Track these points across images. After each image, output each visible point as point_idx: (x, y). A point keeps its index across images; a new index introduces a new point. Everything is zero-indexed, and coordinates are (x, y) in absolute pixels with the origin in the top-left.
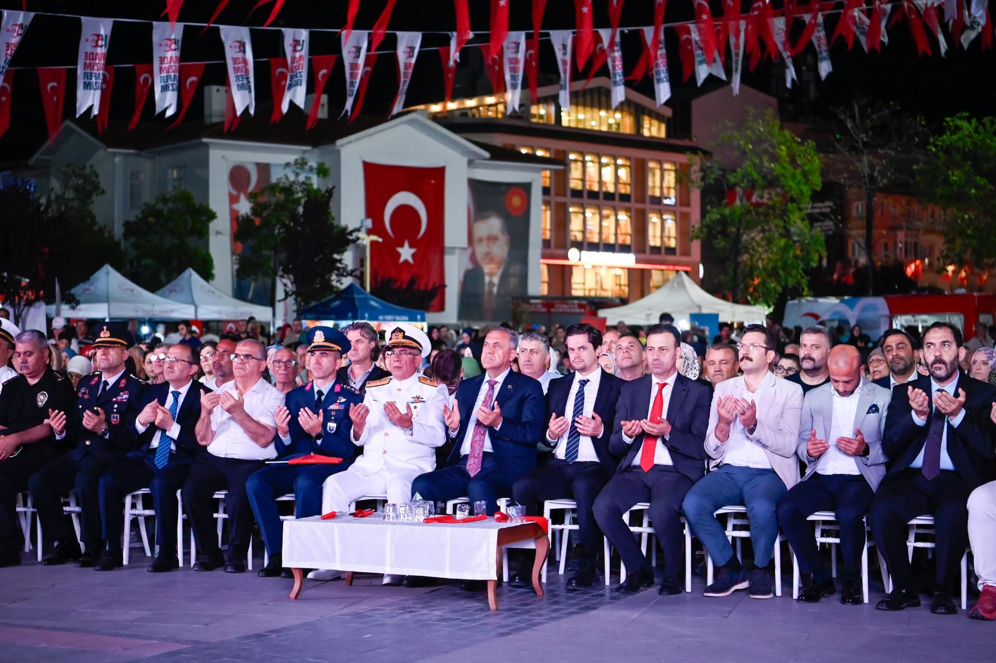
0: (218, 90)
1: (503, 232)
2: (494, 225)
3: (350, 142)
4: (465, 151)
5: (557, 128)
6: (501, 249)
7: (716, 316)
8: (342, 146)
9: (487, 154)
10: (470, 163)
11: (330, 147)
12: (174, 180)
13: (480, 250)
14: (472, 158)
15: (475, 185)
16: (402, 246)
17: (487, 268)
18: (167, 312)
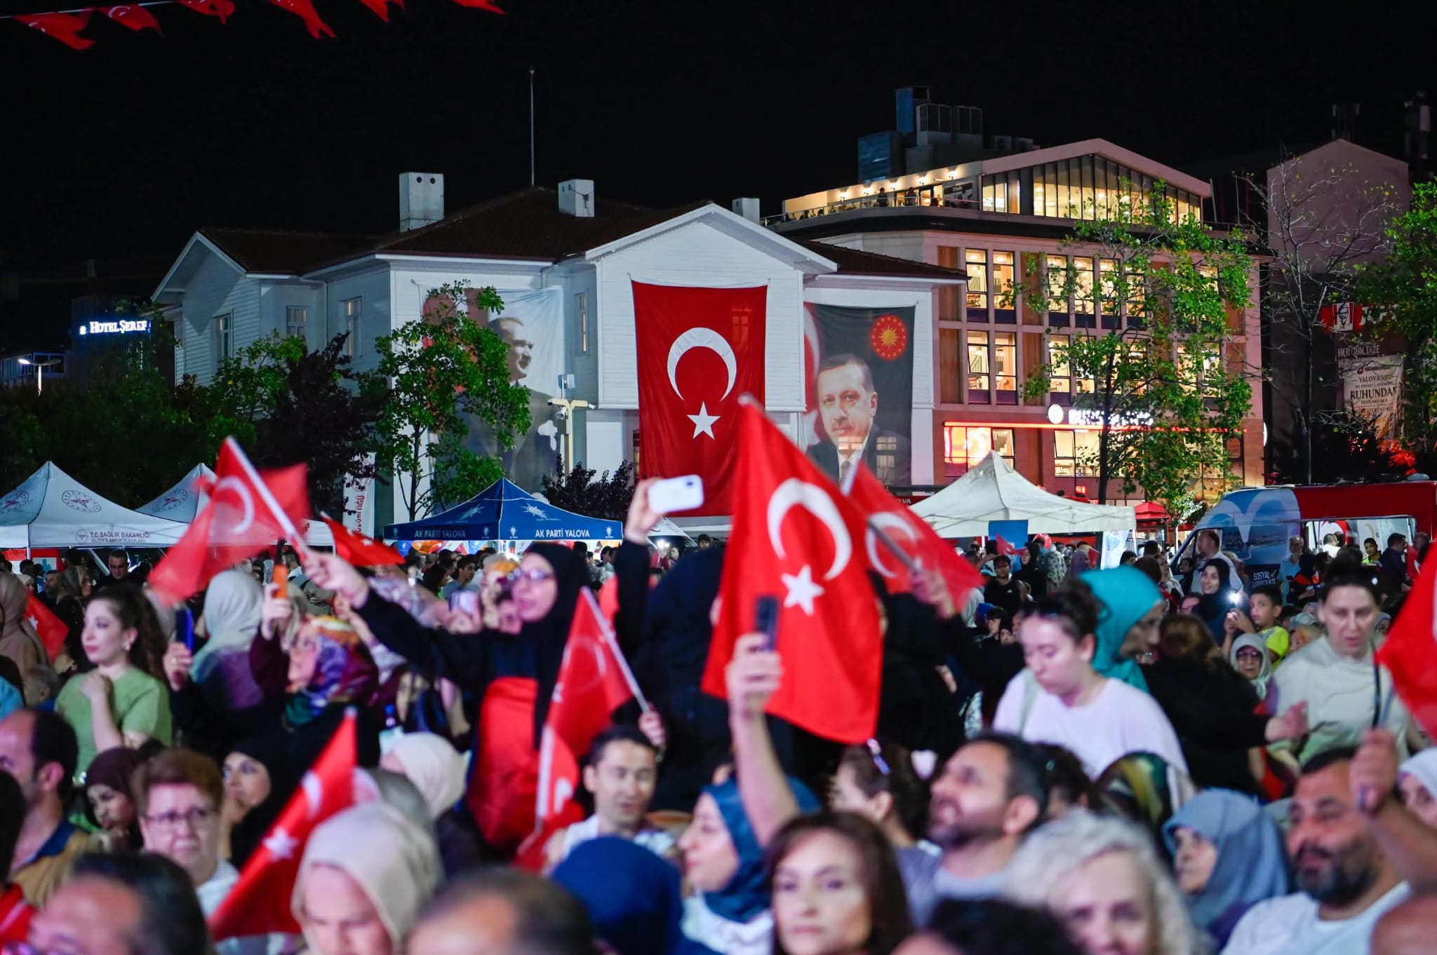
0: (419, 180)
1: (866, 386)
2: (852, 374)
3: (610, 253)
4: (799, 262)
5: (1026, 220)
6: (864, 412)
7: (1025, 523)
8: (598, 258)
9: (833, 266)
10: (808, 280)
11: (578, 263)
12: (348, 318)
13: (830, 414)
14: (811, 271)
15: (819, 312)
16: (697, 413)
17: (842, 443)
18: (138, 535)
